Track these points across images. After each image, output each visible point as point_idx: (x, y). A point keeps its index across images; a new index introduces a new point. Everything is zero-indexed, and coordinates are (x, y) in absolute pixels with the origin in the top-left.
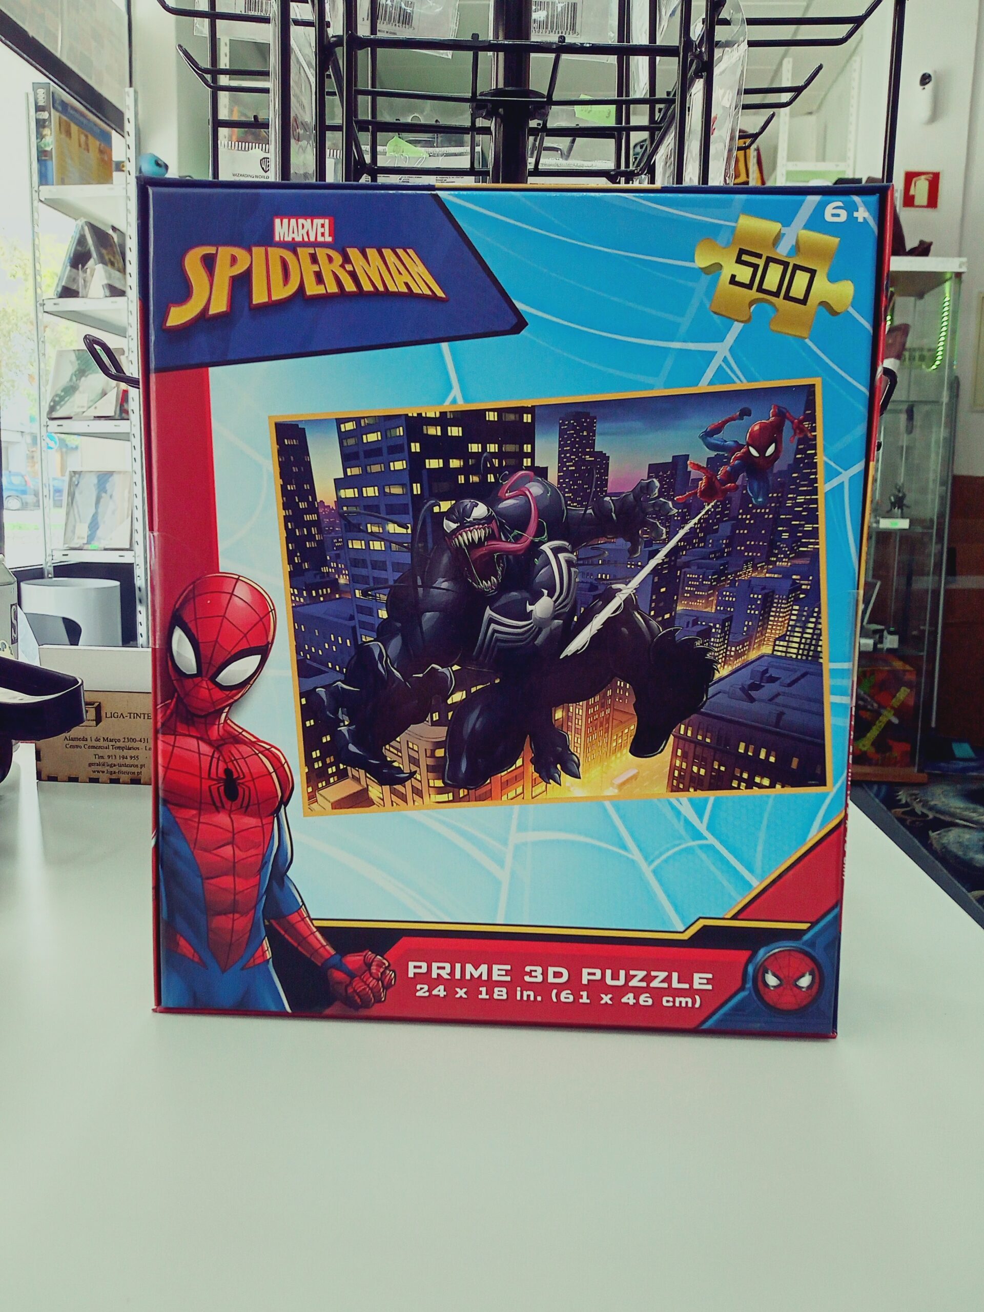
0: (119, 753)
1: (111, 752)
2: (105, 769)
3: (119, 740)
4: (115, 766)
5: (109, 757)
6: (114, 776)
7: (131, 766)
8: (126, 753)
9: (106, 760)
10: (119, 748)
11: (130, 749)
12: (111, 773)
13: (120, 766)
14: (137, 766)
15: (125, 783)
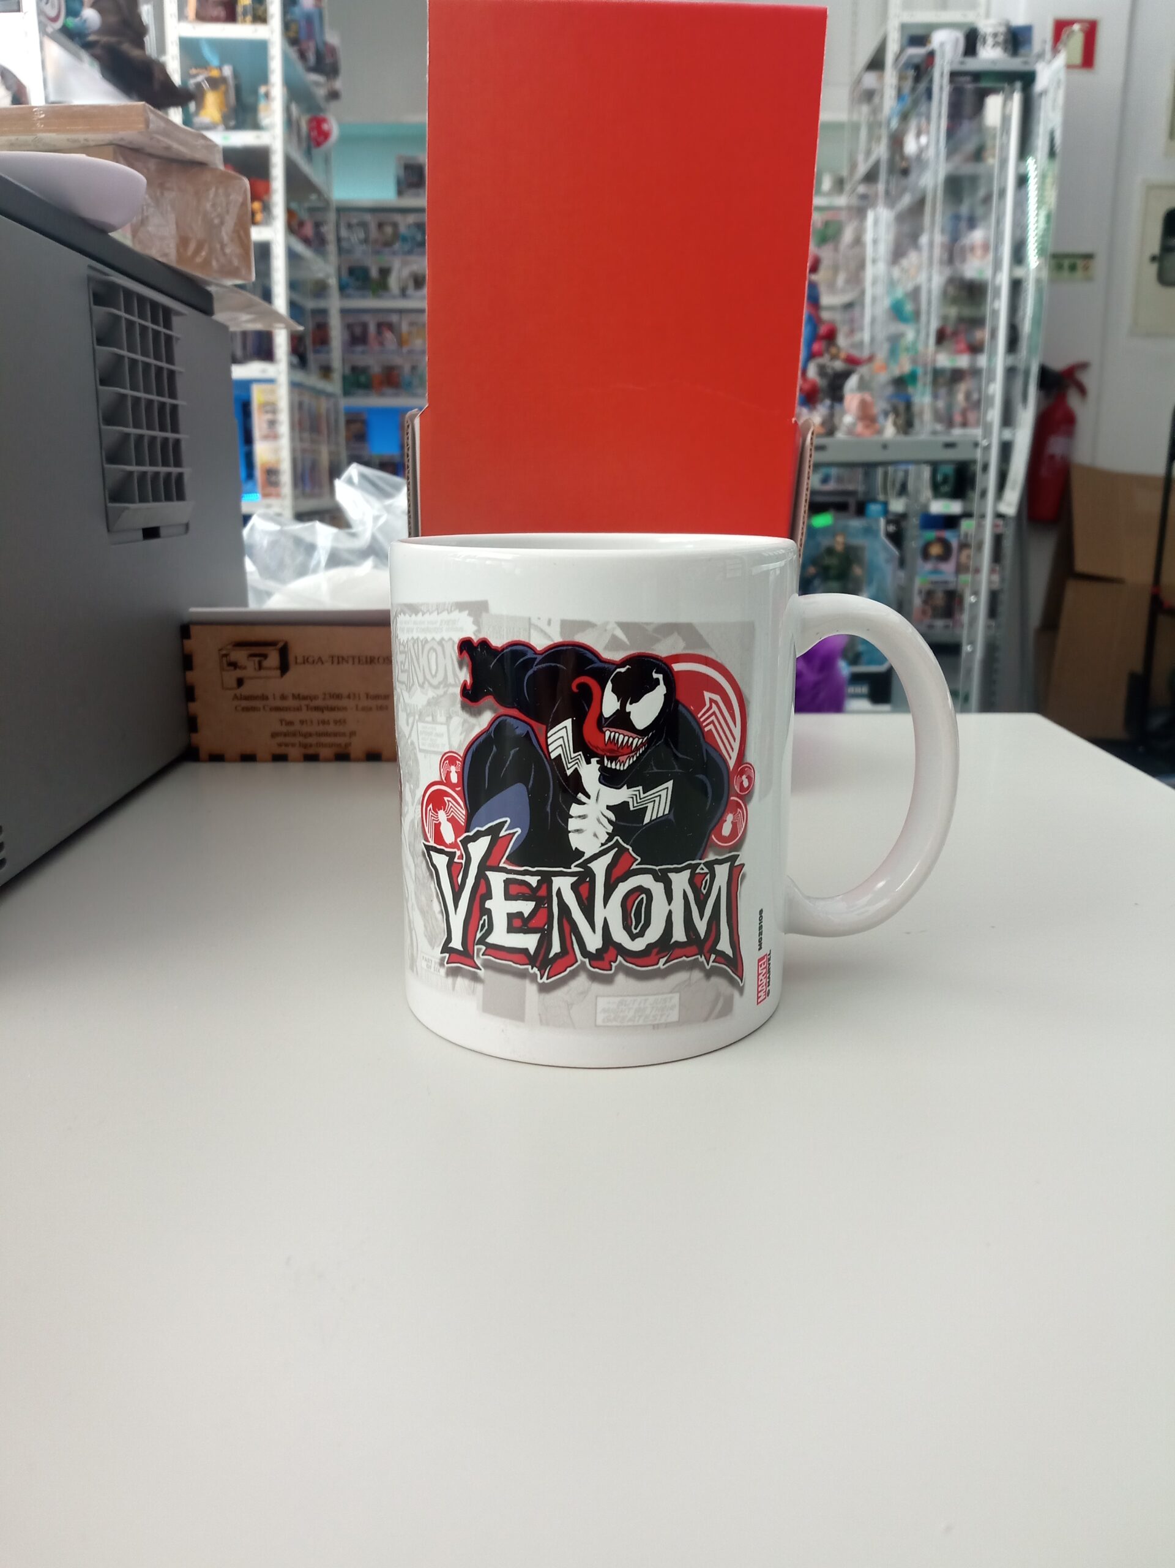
0: (317, 716)
1: (304, 715)
2: (297, 740)
3: (315, 698)
4: (310, 735)
5: (302, 722)
6: (311, 751)
7: (335, 735)
8: (327, 715)
9: (297, 727)
10: (317, 709)
11: (332, 709)
12: (305, 746)
13: (319, 734)
14: (343, 734)
15: (327, 760)
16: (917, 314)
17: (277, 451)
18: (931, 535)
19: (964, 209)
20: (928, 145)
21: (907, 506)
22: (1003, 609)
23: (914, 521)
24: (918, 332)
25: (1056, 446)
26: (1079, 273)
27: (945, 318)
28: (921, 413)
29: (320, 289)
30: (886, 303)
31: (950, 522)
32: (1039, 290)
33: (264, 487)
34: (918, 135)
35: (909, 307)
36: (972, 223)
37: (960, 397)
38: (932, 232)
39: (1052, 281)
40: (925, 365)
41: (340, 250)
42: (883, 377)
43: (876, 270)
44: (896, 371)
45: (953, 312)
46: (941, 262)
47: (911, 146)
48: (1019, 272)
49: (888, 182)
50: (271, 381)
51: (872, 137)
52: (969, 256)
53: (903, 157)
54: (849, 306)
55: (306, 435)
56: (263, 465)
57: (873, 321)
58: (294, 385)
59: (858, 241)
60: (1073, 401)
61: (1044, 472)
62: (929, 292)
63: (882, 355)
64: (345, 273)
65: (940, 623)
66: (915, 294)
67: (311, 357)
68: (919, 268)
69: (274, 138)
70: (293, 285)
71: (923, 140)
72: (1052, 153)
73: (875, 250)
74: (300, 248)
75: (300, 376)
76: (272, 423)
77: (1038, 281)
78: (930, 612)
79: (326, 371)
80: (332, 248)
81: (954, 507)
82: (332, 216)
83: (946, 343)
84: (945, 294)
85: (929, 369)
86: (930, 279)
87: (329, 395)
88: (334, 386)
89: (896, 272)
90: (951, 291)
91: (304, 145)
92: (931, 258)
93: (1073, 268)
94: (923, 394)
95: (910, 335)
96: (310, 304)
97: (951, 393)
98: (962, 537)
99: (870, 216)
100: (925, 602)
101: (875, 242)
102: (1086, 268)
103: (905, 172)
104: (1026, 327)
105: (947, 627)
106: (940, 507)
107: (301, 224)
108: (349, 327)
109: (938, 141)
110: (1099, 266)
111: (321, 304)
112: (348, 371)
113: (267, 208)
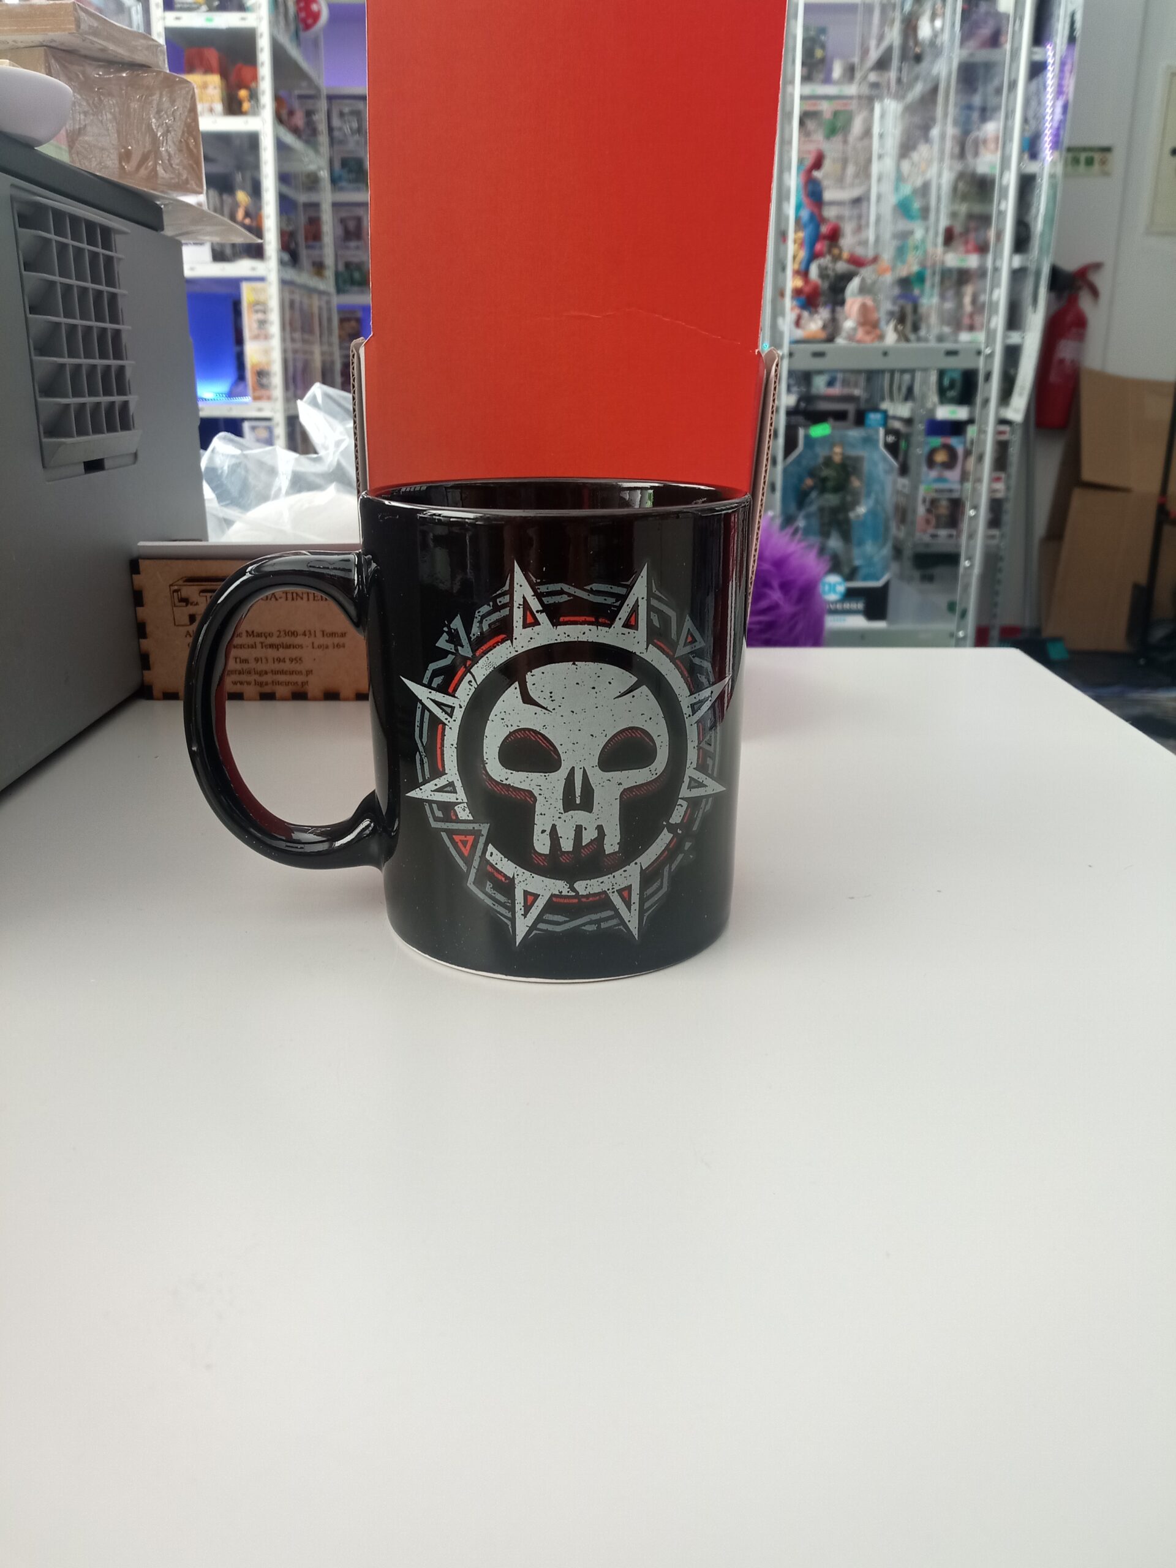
0: (272, 653)
1: (259, 652)
2: (252, 678)
3: (270, 635)
4: (266, 673)
5: (257, 660)
6: (267, 689)
7: (292, 673)
8: (281, 653)
9: (252, 665)
10: (271, 646)
11: (288, 647)
12: (261, 684)
13: (275, 673)
15: (284, 699)
16: (925, 212)
17: (267, 352)
18: (937, 441)
19: (977, 100)
20: (942, 29)
21: (913, 410)
22: (1007, 518)
23: (921, 427)
24: (927, 230)
25: (1066, 350)
26: (1096, 167)
27: (954, 215)
28: (928, 316)
29: (312, 182)
30: (891, 200)
31: (956, 428)
32: (1053, 187)
33: (254, 390)
34: (933, 18)
35: (916, 205)
36: (986, 114)
37: (967, 300)
38: (945, 124)
39: (1066, 175)
40: (934, 265)
41: (332, 141)
42: (889, 278)
43: (883, 166)
44: (903, 271)
45: (963, 208)
46: (952, 156)
47: (925, 30)
48: (1032, 168)
49: (900, 70)
50: (261, 279)
51: (885, 21)
52: (982, 150)
53: (917, 43)
54: (857, 201)
55: (297, 335)
56: (253, 366)
57: (878, 220)
58: (284, 283)
59: (867, 133)
60: (1085, 303)
61: (1054, 377)
62: (939, 188)
63: (887, 256)
64: (337, 165)
65: (943, 533)
66: (924, 190)
67: (303, 253)
68: (929, 163)
69: (260, 19)
70: (283, 178)
71: (938, 23)
72: (1072, 39)
73: (882, 145)
74: (289, 139)
75: (291, 274)
76: (262, 323)
77: (1052, 176)
78: (933, 521)
79: (319, 268)
80: (323, 139)
81: (961, 413)
82: (323, 105)
83: (955, 243)
84: (955, 189)
85: (938, 269)
86: (940, 175)
87: (321, 293)
88: (327, 284)
89: (906, 166)
90: (961, 185)
91: (292, 27)
92: (942, 152)
93: (1090, 162)
94: (932, 295)
95: (919, 234)
96: (302, 198)
97: (959, 296)
98: (968, 445)
99: (877, 107)
100: (929, 511)
101: (881, 136)
102: (1103, 162)
103: (918, 58)
104: (1038, 226)
105: (951, 536)
106: (945, 413)
107: (291, 113)
108: (343, 221)
109: (953, 25)
110: (1117, 159)
111: (313, 197)
112: (341, 267)
113: (254, 96)
